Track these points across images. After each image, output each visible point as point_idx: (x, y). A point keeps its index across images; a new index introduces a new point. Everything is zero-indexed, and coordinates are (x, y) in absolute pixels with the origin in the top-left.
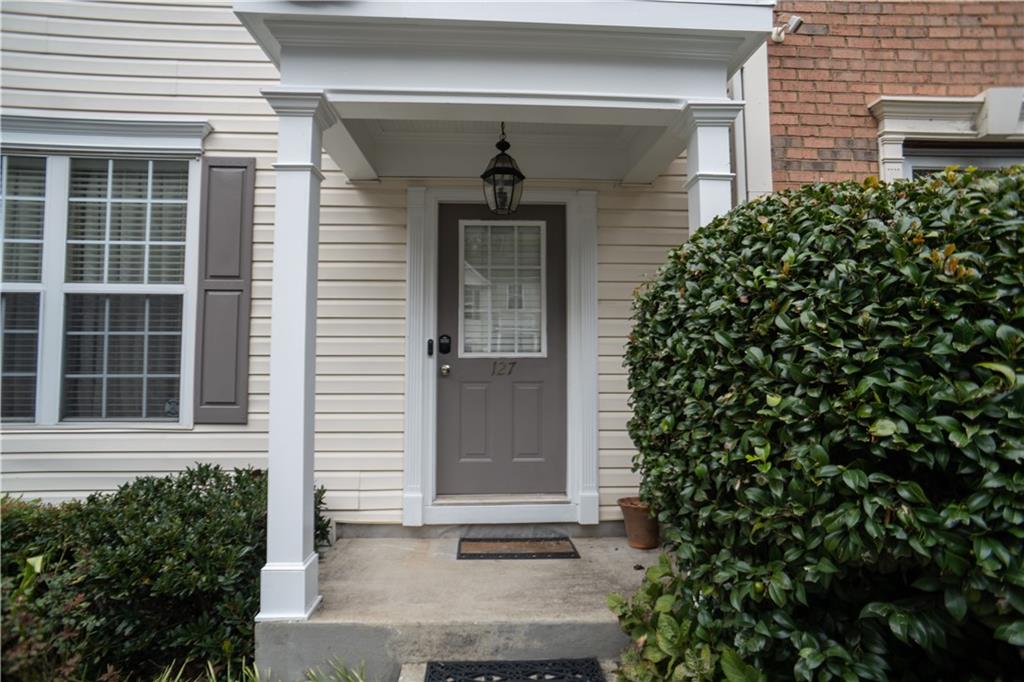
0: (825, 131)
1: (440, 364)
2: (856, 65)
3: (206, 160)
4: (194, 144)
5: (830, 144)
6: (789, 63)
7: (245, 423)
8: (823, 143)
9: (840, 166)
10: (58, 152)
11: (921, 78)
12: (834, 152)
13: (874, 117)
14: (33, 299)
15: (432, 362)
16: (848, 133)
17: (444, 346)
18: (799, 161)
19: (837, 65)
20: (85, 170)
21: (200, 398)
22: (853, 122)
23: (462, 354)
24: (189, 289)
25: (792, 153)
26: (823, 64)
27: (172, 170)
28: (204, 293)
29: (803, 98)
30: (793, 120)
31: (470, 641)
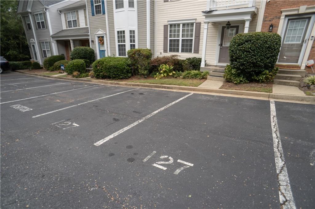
0: (272, 15)
1: (220, 47)
2: (280, 4)
3: (196, 23)
4: (194, 21)
5: (273, 17)
6: (269, 6)
7: (198, 53)
8: (272, 17)
9: (274, 20)
10: (181, 23)
11: (292, 4)
12: (273, 18)
13: (281, 12)
14: (179, 40)
15: (219, 47)
16: (276, 15)
17: (221, 45)
18: (267, 20)
19: (277, 5)
20: (184, 25)
21: (194, 51)
22: (278, 13)
23: (223, 46)
24: (193, 38)
25: (266, 19)
26: (275, 5)
27: (192, 24)
28: (195, 38)
29: (270, 11)
30: (267, 14)
31: (217, 70)
